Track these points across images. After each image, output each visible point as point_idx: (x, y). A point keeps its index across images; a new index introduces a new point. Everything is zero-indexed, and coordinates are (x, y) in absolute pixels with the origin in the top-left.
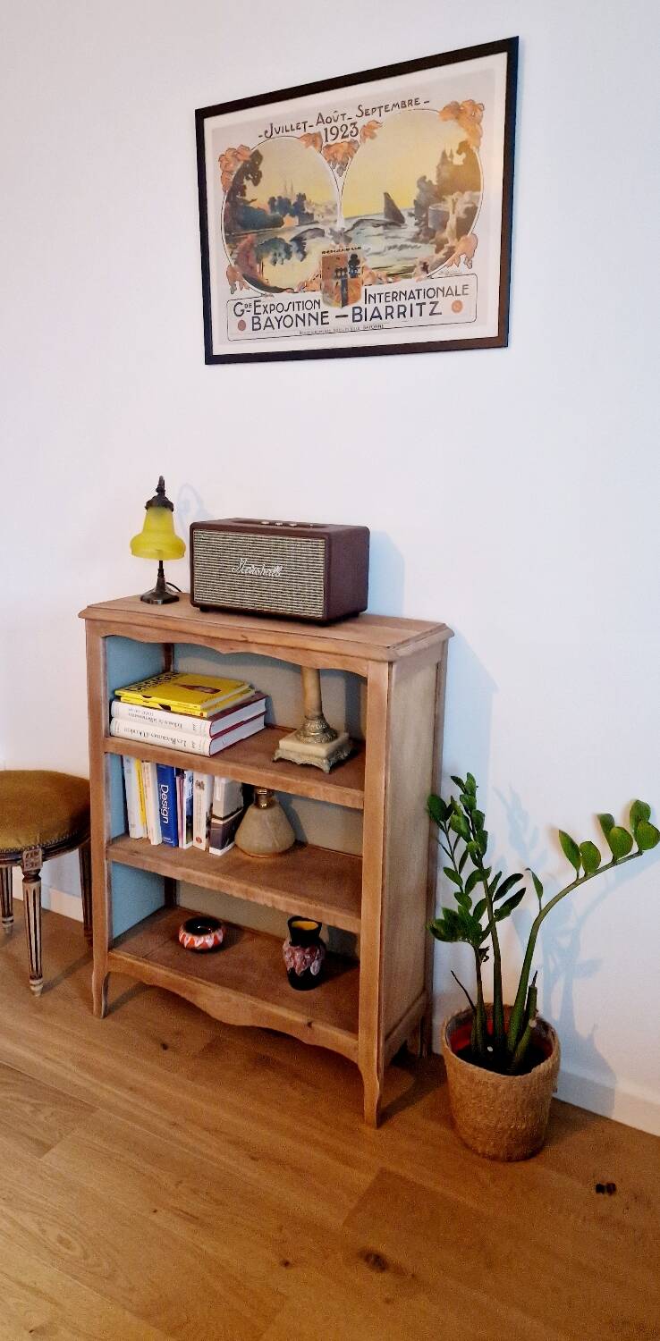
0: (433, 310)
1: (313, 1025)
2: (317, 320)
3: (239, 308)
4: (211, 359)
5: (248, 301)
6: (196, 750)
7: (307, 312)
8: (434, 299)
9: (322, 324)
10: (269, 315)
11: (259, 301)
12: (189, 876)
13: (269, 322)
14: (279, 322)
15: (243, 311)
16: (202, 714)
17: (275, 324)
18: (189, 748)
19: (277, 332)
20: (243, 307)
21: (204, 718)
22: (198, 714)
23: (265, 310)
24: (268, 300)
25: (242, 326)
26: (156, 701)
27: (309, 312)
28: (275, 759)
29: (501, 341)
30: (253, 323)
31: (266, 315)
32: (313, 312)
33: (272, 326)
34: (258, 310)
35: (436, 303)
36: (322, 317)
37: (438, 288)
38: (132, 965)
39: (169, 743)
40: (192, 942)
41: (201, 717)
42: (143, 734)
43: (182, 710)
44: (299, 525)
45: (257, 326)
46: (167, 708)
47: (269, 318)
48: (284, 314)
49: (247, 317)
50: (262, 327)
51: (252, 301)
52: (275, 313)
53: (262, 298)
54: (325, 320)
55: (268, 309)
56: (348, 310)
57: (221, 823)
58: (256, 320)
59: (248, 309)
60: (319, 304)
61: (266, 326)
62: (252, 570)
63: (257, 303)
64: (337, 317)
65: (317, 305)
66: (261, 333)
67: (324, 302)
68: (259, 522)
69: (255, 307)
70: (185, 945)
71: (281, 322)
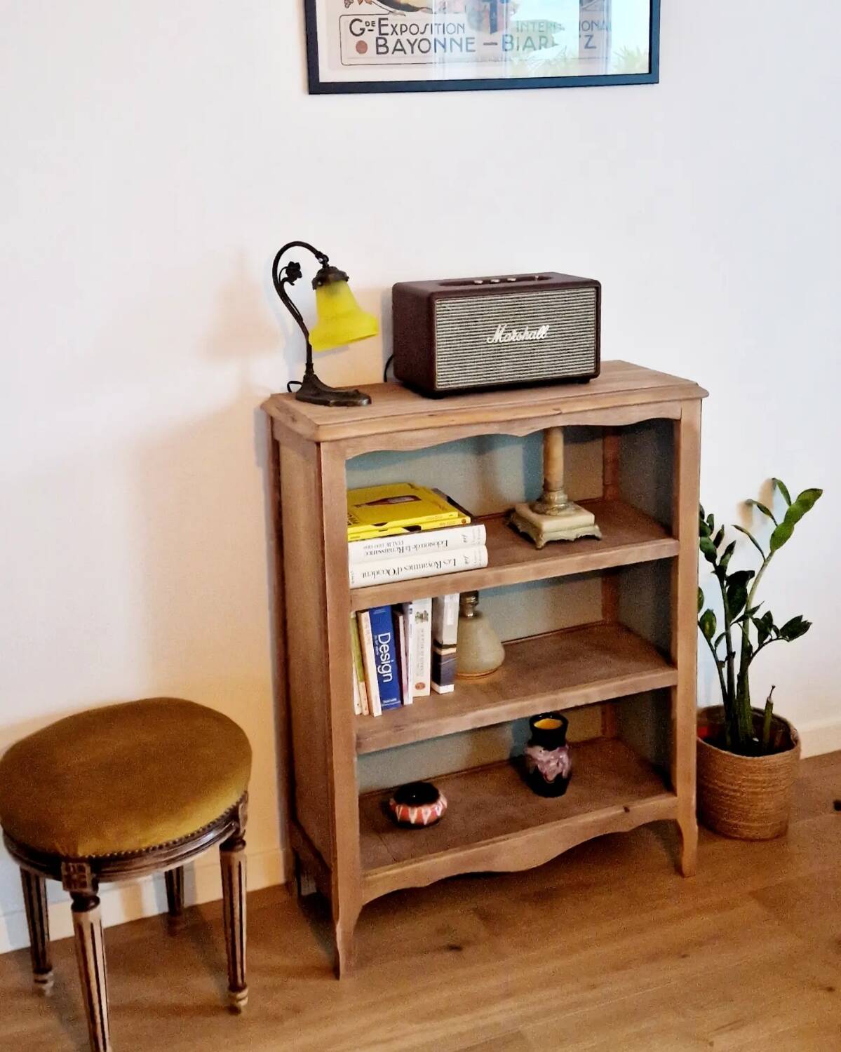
0: (587, 44)
1: (631, 809)
2: (461, 46)
3: (357, 27)
4: (316, 86)
5: (370, 19)
6: (471, 565)
7: (448, 37)
8: (589, 32)
9: (467, 50)
10: (399, 37)
11: (387, 19)
12: (481, 719)
13: (399, 44)
14: (412, 45)
15: (363, 30)
16: (464, 521)
17: (407, 47)
18: (461, 565)
19: (409, 58)
20: (363, 25)
21: (468, 525)
22: (459, 521)
23: (394, 30)
24: (397, 18)
25: (362, 47)
26: (396, 525)
27: (452, 36)
28: (542, 543)
29: (651, 76)
30: (378, 46)
31: (395, 38)
32: (457, 37)
33: (403, 50)
34: (384, 30)
35: (591, 36)
36: (467, 43)
37: (592, 22)
38: (403, 874)
39: (433, 570)
40: (420, 816)
41: (464, 524)
42: (392, 572)
43: (437, 525)
44: (520, 279)
45: (382, 49)
46: (414, 529)
47: (399, 41)
48: (419, 37)
49: (370, 38)
50: (391, 49)
51: (376, 19)
52: (407, 35)
53: (390, 17)
54: (470, 47)
55: (398, 29)
56: (497, 37)
57: (453, 650)
58: (381, 42)
59: (370, 27)
60: (463, 27)
61: (395, 50)
62: (514, 336)
63: (383, 22)
64: (485, 44)
65: (460, 29)
66: (390, 57)
67: (472, 26)
68: (471, 282)
69: (380, 25)
70: (425, 822)
71: (416, 47)
